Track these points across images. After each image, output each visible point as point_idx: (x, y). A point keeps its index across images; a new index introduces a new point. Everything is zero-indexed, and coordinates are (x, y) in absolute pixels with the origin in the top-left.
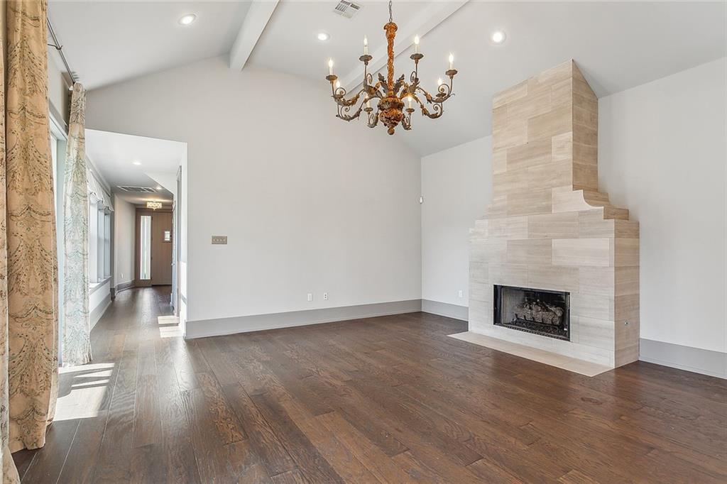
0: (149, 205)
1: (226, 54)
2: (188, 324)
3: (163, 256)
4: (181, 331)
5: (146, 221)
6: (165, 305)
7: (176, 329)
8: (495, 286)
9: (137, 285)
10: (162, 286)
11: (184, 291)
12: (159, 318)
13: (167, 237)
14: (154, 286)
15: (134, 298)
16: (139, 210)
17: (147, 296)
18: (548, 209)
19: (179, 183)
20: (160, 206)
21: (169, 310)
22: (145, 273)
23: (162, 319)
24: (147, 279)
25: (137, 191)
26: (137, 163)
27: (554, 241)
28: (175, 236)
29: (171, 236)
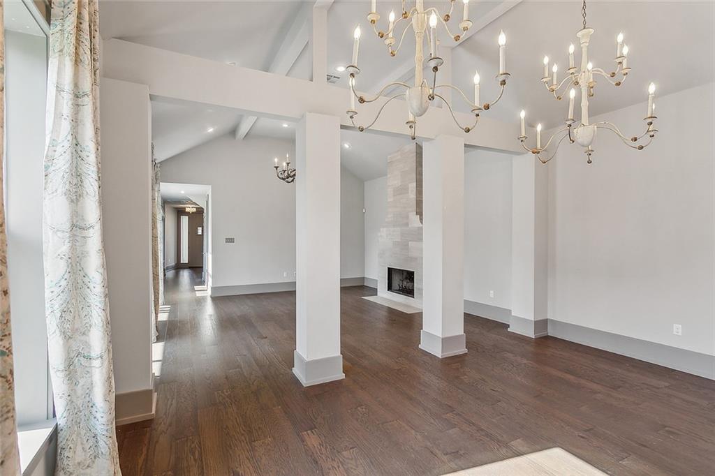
0: (187, 210)
1: (233, 132)
2: (213, 288)
3: (197, 245)
4: (209, 293)
5: (185, 220)
6: (199, 280)
7: (205, 291)
8: (389, 269)
9: (179, 267)
10: (196, 268)
11: (210, 271)
12: (195, 287)
13: (200, 232)
14: (190, 268)
15: (177, 275)
16: (180, 212)
17: (185, 275)
18: (407, 224)
19: (207, 202)
20: (195, 210)
21: (202, 283)
22: (185, 259)
23: (196, 288)
24: (185, 262)
25: (179, 202)
26: (183, 192)
27: (410, 243)
28: (205, 231)
29: (203, 231)
